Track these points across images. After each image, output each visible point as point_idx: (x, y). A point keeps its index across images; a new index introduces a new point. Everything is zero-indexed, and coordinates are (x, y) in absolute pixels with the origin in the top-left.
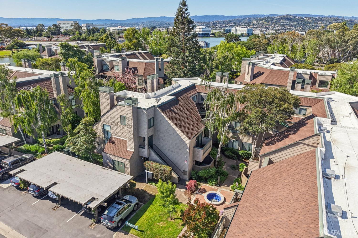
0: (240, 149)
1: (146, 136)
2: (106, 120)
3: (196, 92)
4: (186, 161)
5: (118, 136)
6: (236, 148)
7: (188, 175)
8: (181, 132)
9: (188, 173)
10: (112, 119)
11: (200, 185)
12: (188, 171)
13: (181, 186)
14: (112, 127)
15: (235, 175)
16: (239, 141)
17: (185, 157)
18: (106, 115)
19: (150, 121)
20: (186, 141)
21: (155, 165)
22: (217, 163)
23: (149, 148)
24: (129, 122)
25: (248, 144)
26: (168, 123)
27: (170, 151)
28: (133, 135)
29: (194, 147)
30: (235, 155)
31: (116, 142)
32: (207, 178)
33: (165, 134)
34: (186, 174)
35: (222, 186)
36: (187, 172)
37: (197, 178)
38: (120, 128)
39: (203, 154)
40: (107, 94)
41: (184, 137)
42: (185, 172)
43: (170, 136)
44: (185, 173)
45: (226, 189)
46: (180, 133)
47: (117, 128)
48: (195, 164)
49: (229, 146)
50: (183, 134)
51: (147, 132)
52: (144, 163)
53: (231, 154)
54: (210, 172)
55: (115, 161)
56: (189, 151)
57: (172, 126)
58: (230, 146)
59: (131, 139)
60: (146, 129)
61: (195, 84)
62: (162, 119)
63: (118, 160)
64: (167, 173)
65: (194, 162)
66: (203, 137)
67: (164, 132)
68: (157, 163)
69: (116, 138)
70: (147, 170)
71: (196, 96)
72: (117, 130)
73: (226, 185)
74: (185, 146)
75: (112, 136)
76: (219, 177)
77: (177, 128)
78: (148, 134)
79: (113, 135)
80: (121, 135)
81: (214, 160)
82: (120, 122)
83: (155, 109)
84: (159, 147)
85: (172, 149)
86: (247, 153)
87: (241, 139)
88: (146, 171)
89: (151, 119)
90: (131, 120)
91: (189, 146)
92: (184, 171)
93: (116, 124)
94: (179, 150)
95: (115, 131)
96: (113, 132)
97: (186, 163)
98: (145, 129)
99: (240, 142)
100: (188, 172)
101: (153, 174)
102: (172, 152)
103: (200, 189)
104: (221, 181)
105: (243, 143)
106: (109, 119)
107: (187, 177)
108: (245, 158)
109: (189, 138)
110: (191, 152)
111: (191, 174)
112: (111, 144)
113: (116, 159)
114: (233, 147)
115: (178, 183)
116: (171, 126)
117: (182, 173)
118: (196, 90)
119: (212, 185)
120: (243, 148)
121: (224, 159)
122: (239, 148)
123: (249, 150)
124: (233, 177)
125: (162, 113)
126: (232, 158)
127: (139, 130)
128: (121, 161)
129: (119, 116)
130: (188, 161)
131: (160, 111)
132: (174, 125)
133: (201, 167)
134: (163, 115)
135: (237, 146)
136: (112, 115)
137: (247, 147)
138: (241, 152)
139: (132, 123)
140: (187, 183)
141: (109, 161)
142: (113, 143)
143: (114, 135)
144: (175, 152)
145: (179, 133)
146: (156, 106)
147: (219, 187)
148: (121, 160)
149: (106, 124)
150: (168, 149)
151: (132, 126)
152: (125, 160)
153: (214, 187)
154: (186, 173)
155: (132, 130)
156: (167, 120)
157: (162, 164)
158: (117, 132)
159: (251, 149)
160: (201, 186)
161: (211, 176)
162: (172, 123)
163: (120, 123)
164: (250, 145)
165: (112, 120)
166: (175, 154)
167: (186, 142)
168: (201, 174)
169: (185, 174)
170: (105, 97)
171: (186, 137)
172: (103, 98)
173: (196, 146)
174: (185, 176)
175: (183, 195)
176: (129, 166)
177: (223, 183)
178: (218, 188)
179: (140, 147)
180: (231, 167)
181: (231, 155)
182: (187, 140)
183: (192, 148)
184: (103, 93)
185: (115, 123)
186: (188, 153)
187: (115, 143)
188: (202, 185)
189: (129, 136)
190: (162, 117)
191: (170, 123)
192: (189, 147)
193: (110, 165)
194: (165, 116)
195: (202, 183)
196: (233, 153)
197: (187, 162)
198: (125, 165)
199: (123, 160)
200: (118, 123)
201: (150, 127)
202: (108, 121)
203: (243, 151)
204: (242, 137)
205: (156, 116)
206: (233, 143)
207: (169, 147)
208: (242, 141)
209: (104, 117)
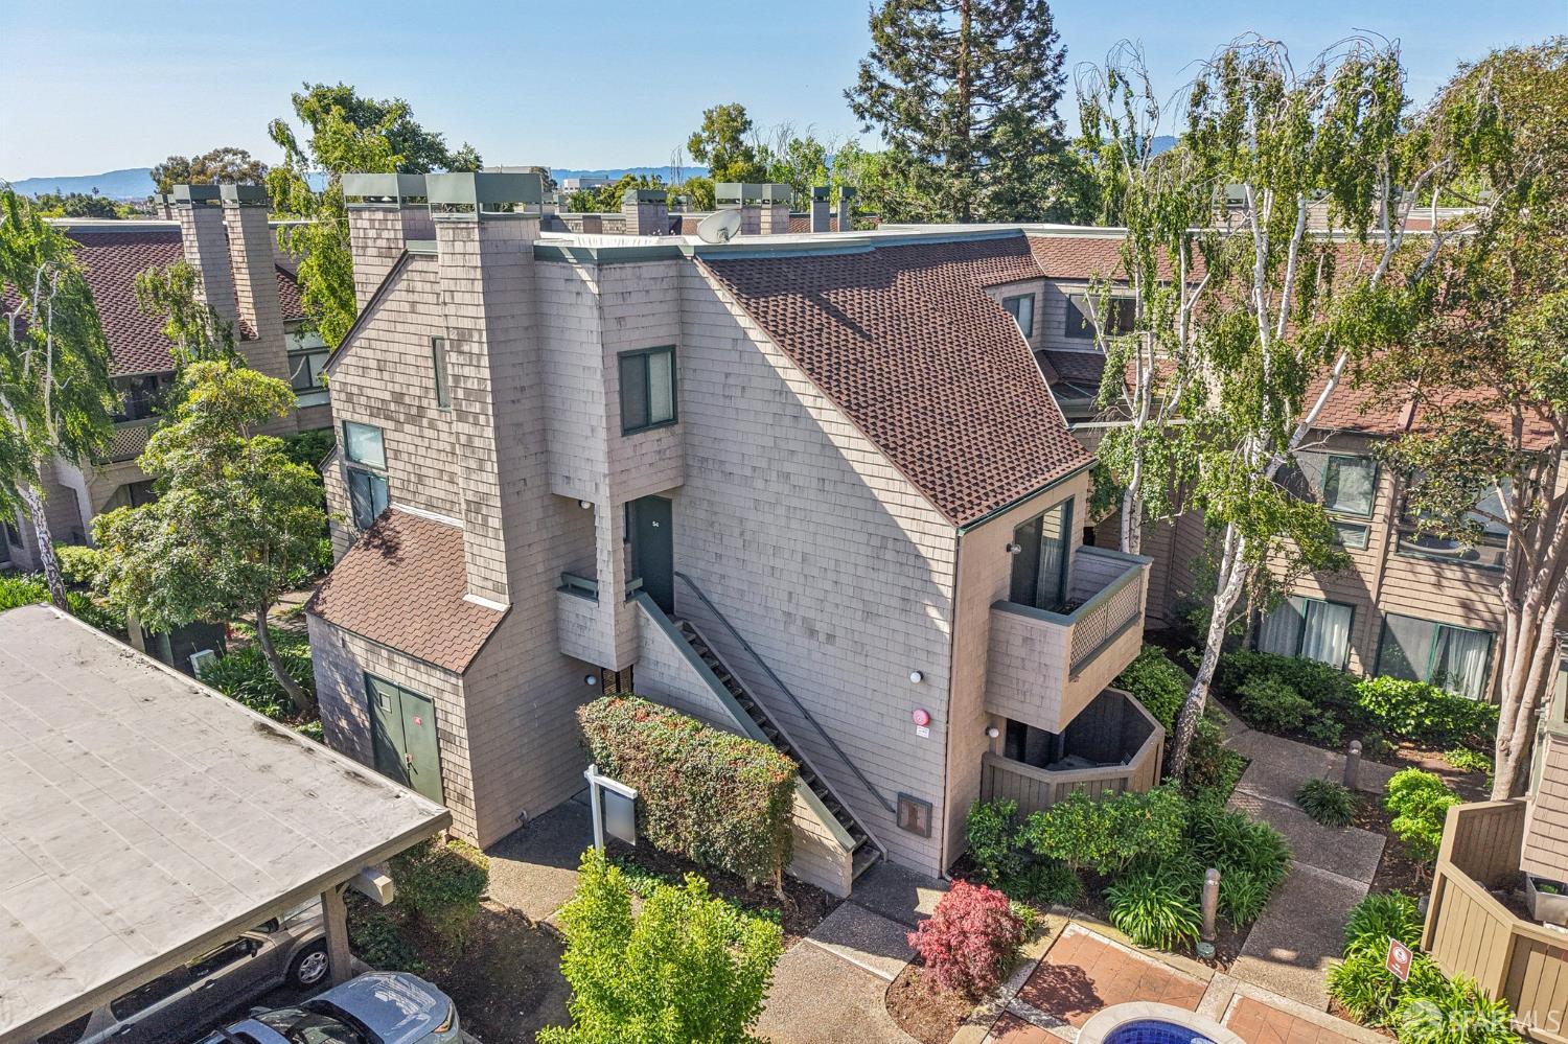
0: (1356, 667)
1: (605, 491)
2: (355, 390)
3: (1028, 273)
4: (921, 717)
5: (429, 506)
6: (1324, 658)
7: (936, 833)
8: (881, 459)
9: (937, 823)
10: (386, 376)
11: (1038, 931)
12: (938, 804)
13: (875, 925)
14: (389, 435)
15: (1350, 867)
16: (1353, 607)
17: (915, 678)
18: (353, 351)
19: (632, 366)
20: (928, 540)
21: (659, 727)
22: (1182, 756)
23: (629, 597)
24: (467, 371)
25: (1432, 630)
26: (782, 391)
27: (793, 629)
28: (492, 479)
29: (997, 606)
30: (1324, 706)
31: (408, 544)
32: (1102, 871)
33: (759, 484)
34: (921, 822)
35: (1243, 962)
36: (930, 807)
37: (1014, 865)
38: (434, 444)
39: (1075, 671)
40: (391, 216)
41: (910, 501)
42: (911, 812)
43: (795, 502)
44: (913, 813)
45: (1282, 988)
46: (876, 470)
47: (418, 441)
48: (1000, 748)
49: (1268, 645)
50: (897, 475)
51: (611, 454)
52: (584, 712)
53: (1289, 697)
54: (1136, 823)
55: (379, 687)
56: (945, 628)
57: (814, 413)
58: (1277, 642)
59: (484, 511)
60: (602, 434)
61: (1028, 234)
62: (735, 356)
63: (399, 680)
64: (751, 808)
65: (995, 733)
66: (1073, 548)
67: (748, 472)
68: (682, 712)
69: (415, 521)
70: (601, 772)
71: (1032, 297)
72: (421, 461)
73: (1283, 953)
74: (918, 585)
75: (395, 506)
76: (1212, 878)
77: (851, 430)
78: (617, 476)
79: (400, 500)
80: (442, 495)
81: (1159, 732)
82: (432, 394)
83: (681, 277)
84: (714, 598)
85: (811, 614)
86: (1431, 701)
87: (1372, 587)
88: (591, 774)
89: (644, 356)
90: (475, 348)
91: (950, 581)
92: (902, 797)
93: (414, 411)
94: (868, 615)
95: (409, 468)
96: (398, 473)
97: (923, 732)
98: (593, 430)
99: (1360, 610)
100: (937, 814)
101: (639, 809)
102: (812, 633)
103: (1041, 967)
104: (1226, 907)
105: (1384, 622)
106: (374, 374)
107: (931, 853)
108: (1402, 738)
109: (952, 514)
110: (973, 646)
111: (960, 827)
112: (376, 554)
113: (381, 670)
114: (1299, 649)
115: (849, 899)
116: (799, 414)
117: (892, 817)
118: (1030, 263)
119: (1147, 943)
120: (1382, 650)
121: (1231, 735)
122: (1355, 658)
123: (1440, 678)
124: (1331, 884)
125: (736, 310)
126: (1300, 731)
127: (556, 447)
128: (414, 687)
129: (425, 341)
130: (940, 717)
131: (719, 294)
132: (825, 403)
133: (1052, 778)
134: (745, 321)
135: (1334, 643)
136: (384, 346)
137: (1421, 656)
138: (1375, 689)
139: (486, 373)
140: (929, 901)
141: (348, 682)
142: (390, 549)
143: (408, 502)
144: (831, 638)
145: (869, 469)
146: (689, 254)
147: (1212, 962)
148: (411, 673)
149: (357, 418)
150: (779, 615)
151: (489, 400)
152: (436, 679)
153: (1168, 956)
154: (922, 815)
155: (489, 432)
156: (772, 360)
157: (718, 725)
158: (424, 471)
159: (1452, 669)
160: (1045, 942)
161: (1145, 863)
162: (812, 389)
163: (434, 404)
164: (1445, 633)
165: (390, 386)
166: (830, 649)
167: (923, 551)
168: (1044, 835)
169: (912, 828)
170: (380, 243)
171: (922, 502)
172: (370, 251)
173: (1015, 597)
174: (913, 842)
175: (879, 1012)
176: (463, 723)
177: (1248, 926)
178: (1204, 970)
179: (564, 588)
180: (1301, 799)
181: (1294, 707)
182: (934, 529)
183: (982, 612)
184: (366, 215)
185: (407, 400)
186: (937, 649)
187: (400, 553)
188: (1054, 933)
189: (472, 485)
190: (735, 340)
191: (794, 387)
192: (948, 593)
193: (355, 711)
194: (756, 334)
195: (1059, 913)
196: (1301, 693)
197: (929, 721)
198: (439, 714)
199: (425, 678)
200: (425, 403)
201: (635, 419)
202: (369, 392)
203: (1389, 684)
204: (1382, 576)
205: (694, 342)
206: (1303, 622)
207: (790, 593)
208: (1381, 606)
209: (343, 368)
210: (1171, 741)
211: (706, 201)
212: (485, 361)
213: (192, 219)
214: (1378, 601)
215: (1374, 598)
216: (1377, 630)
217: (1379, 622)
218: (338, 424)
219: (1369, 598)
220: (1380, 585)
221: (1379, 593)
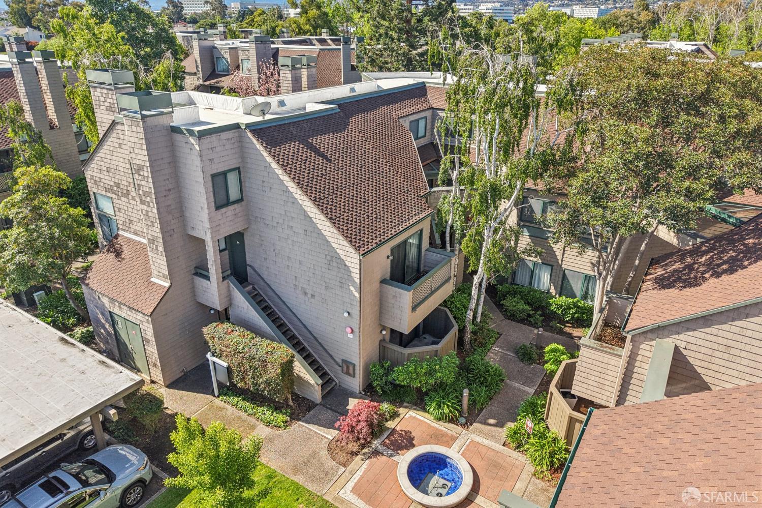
0: (553, 291)
1: (209, 235)
2: (98, 179)
3: (425, 106)
4: (349, 330)
5: (136, 234)
6: (541, 287)
7: (357, 375)
8: (328, 224)
9: (357, 372)
10: (111, 174)
11: (395, 415)
12: (357, 364)
13: (330, 414)
14: (115, 201)
15: (528, 382)
16: (552, 266)
17: (346, 315)
18: (95, 162)
19: (219, 180)
20: (349, 259)
21: (236, 337)
22: (468, 336)
23: (224, 278)
24: (143, 183)
25: (582, 276)
26: (287, 191)
27: (298, 292)
28: (158, 230)
29: (383, 281)
30: (536, 310)
31: (126, 253)
32: (424, 390)
33: (280, 230)
34: (351, 371)
35: (476, 425)
36: (354, 365)
37: (389, 388)
38: (135, 207)
39: (414, 308)
40: (110, 92)
41: (341, 242)
42: (347, 367)
43: (295, 239)
44: (348, 368)
45: (487, 436)
46: (327, 229)
47: (128, 205)
48: (388, 338)
49: (518, 280)
50: (335, 231)
51: (210, 219)
52: (205, 330)
53: (522, 306)
54: (435, 371)
55: (116, 318)
56: (357, 295)
57: (300, 202)
58: (522, 279)
59: (156, 243)
60: (206, 211)
61: (427, 85)
62: (266, 174)
63: (124, 315)
64: (273, 372)
65: (384, 332)
66: (423, 250)
67: (275, 224)
68: (248, 330)
69: (129, 240)
70: (213, 355)
71: (426, 118)
72: (130, 214)
73: (492, 421)
74: (346, 277)
75: (120, 232)
76: (466, 393)
77: (316, 210)
78: (214, 229)
79: (123, 230)
81: (455, 329)
82: (132, 185)
83: (240, 136)
84: (265, 277)
85: (305, 286)
86: (578, 307)
87: (559, 258)
88: (209, 355)
89: (224, 174)
90: (146, 174)
91: (358, 276)
92: (343, 361)
93: (125, 192)
94: (327, 288)
95: (125, 216)
96: (120, 218)
97: (350, 336)
98: (202, 208)
99: (555, 268)
100: (357, 368)
101: (229, 370)
102: (306, 294)
103: (394, 431)
104: (473, 403)
105: (564, 272)
106: (105, 173)
107: (355, 383)
108: (567, 322)
109: (357, 249)
110: (371, 299)
111: (368, 373)
112: (112, 255)
113: (116, 310)
114: (530, 284)
115: (320, 404)
116: (295, 201)
117: (340, 368)
118: (427, 101)
119: (438, 419)
120: (564, 287)
121: (496, 322)
122: (552, 287)
123: (585, 297)
124: (520, 390)
125: (265, 154)
126: (526, 320)
127: (187, 214)
128: (131, 319)
129: (127, 161)
130: (356, 330)
131: (258, 146)
132: (305, 198)
133: (407, 351)
134: (269, 159)
135: (544, 280)
136: (109, 161)
137: (577, 287)
138: (558, 301)
139: (151, 185)
140: (353, 403)
141: (103, 314)
142: (118, 254)
143: (127, 231)
144: (313, 296)
145: (324, 228)
146: (244, 127)
147: (463, 426)
148: (129, 313)
149: (100, 192)
150: (292, 286)
151: (154, 197)
152: (140, 316)
153: (447, 425)
154: (351, 368)
155: (155, 211)
156: (281, 177)
157: (263, 335)
158: (132, 218)
159: (590, 292)
160: (397, 420)
161: (440, 386)
162: (299, 192)
163: (133, 189)
164: (588, 278)
165: (113, 179)
166: (312, 300)
167: (347, 263)
168: (400, 376)
169: (348, 373)
170: (106, 104)
171: (345, 243)
172: (102, 107)
173: (393, 278)
174: (348, 379)
175: (324, 453)
176: (153, 335)
177: (482, 409)
178: (459, 429)
179: (196, 274)
180: (517, 353)
181: (523, 310)
182: (351, 255)
183: (376, 285)
184: (98, 90)
185: (121, 186)
186: (354, 303)
187: (123, 256)
188: (402, 416)
189: (150, 232)
190: (266, 167)
191: (292, 190)
192: (357, 281)
193: (107, 326)
194: (274, 165)
195: (406, 407)
196: (529, 304)
197: (352, 332)
198: (142, 331)
199: (135, 316)
200: (129, 189)
201: (222, 202)
202: (104, 181)
203: (563, 300)
204: (564, 254)
205: (249, 166)
206: (532, 272)
207: (296, 277)
208: (563, 266)
209: (91, 169)
210: (462, 331)
211: (297, 30)
212: (150, 180)
213: (19, 69)
214: (562, 264)
215: (560, 263)
216: (561, 276)
217: (562, 273)
218: (91, 193)
219: (558, 263)
220: (563, 257)
221: (562, 261)
